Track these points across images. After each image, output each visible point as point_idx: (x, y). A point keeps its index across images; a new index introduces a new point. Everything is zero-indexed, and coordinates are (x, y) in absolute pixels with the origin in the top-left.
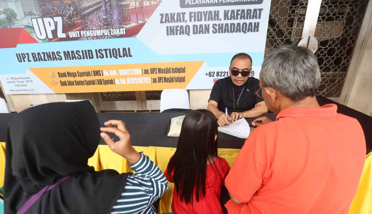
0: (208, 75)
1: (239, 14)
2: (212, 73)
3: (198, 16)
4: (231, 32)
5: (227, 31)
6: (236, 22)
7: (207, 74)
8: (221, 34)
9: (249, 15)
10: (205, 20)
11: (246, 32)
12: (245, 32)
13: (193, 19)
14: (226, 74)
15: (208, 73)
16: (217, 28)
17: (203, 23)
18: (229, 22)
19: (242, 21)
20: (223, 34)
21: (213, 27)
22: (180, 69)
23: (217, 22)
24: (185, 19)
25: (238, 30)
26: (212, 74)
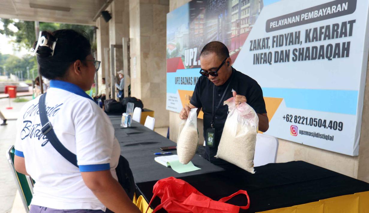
0: (285, 119)
1: (323, 32)
2: (289, 117)
3: (279, 41)
4: (313, 59)
5: (307, 58)
6: (318, 44)
7: (284, 117)
8: (301, 62)
9: (335, 33)
10: (286, 45)
11: (332, 58)
12: (330, 59)
13: (275, 44)
14: (305, 120)
15: (286, 116)
16: (297, 54)
17: (284, 48)
18: (311, 45)
19: (325, 43)
20: (304, 62)
21: (294, 54)
23: (297, 46)
24: (269, 45)
25: (322, 56)
26: (290, 118)
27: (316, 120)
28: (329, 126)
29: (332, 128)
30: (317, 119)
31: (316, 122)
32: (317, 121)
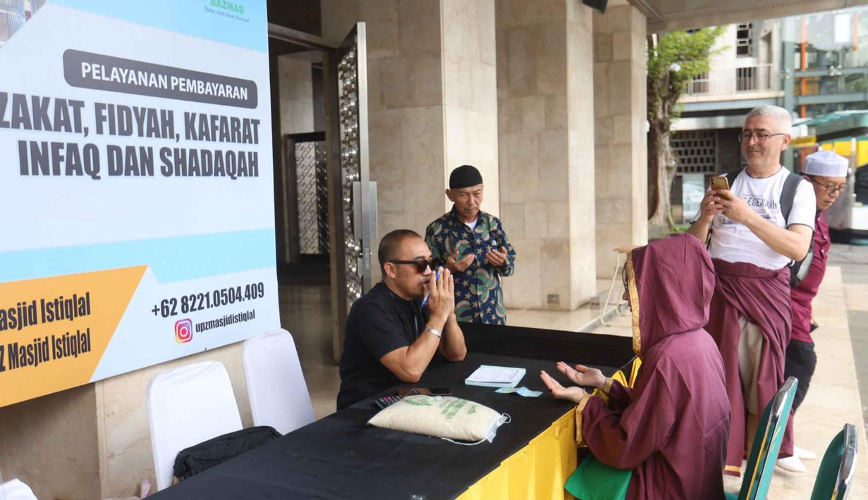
0: (159, 313)
1: (217, 127)
2: (168, 305)
3: (120, 120)
4: (205, 174)
5: (194, 170)
6: (212, 146)
7: (156, 310)
8: (181, 178)
9: (236, 133)
10: (141, 134)
11: (236, 175)
12: (234, 178)
13: (106, 125)
14: (205, 299)
15: (159, 307)
16: (172, 159)
17: (135, 141)
18: (200, 145)
19: (225, 147)
20: (188, 178)
21: (163, 158)
22: (70, 301)
23: (171, 144)
24: (84, 125)
25: (219, 171)
26: (171, 307)
27: (224, 292)
28: (246, 296)
29: (251, 298)
30: (225, 290)
31: (226, 295)
32: (227, 292)
